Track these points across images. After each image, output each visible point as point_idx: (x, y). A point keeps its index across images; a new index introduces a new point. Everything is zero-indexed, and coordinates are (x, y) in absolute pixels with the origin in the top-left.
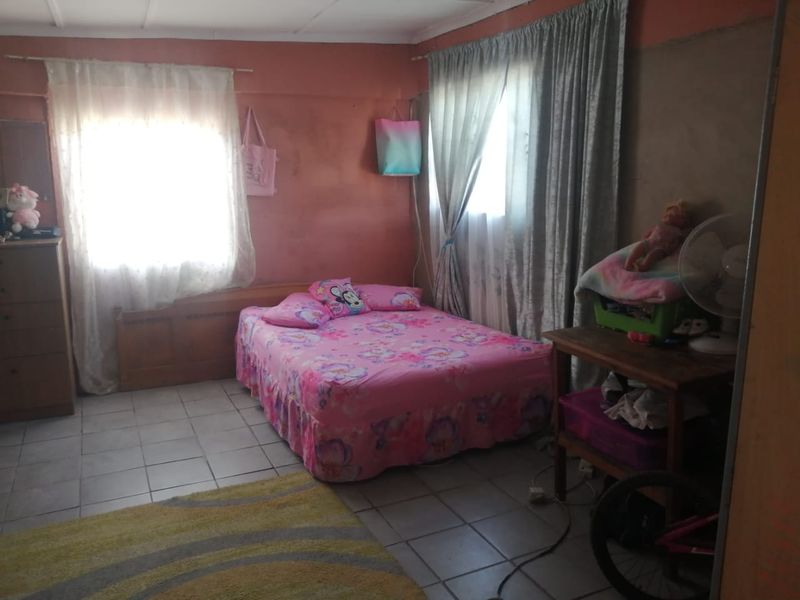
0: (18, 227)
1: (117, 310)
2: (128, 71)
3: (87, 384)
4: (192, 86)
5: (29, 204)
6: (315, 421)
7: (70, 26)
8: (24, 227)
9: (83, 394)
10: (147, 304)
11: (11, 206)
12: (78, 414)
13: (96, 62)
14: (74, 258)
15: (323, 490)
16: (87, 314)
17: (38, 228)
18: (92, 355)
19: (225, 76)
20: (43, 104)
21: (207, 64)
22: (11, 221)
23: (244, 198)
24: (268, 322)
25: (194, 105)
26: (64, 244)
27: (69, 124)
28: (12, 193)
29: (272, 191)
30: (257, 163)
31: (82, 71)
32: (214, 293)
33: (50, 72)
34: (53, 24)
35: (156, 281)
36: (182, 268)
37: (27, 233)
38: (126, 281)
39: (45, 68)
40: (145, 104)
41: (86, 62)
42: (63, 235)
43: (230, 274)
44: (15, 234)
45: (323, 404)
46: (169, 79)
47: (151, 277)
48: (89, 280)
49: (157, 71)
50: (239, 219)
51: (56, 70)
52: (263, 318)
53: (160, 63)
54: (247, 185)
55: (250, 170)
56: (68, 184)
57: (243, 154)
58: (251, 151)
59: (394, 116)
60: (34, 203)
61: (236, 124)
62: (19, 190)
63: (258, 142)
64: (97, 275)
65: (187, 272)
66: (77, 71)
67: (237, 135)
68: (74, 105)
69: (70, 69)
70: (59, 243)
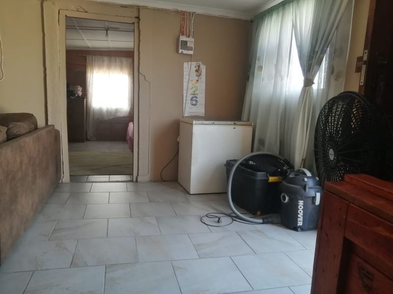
0: (76, 95)
1: (98, 119)
2: (106, 58)
3: (89, 137)
4: (121, 62)
7: (93, 48)
9: (87, 140)
10: (106, 118)
11: (76, 90)
12: (85, 142)
14: (89, 104)
16: (90, 119)
17: (81, 96)
18: (90, 133)
20: (85, 66)
21: (125, 57)
22: (75, 94)
25: (121, 68)
26: (87, 101)
27: (91, 71)
28: (76, 87)
31: (95, 59)
32: (124, 117)
33: (87, 59)
34: (89, 47)
35: (109, 112)
36: (115, 109)
37: (78, 96)
38: (100, 111)
39: (86, 58)
40: (109, 67)
42: (87, 98)
43: (128, 113)
44: (76, 97)
46: (116, 60)
47: (107, 111)
48: (92, 110)
49: (113, 58)
51: (89, 58)
53: (114, 56)
60: (81, 90)
62: (78, 87)
64: (94, 110)
65: (117, 111)
68: (92, 67)
69: (92, 58)
70: (85, 100)
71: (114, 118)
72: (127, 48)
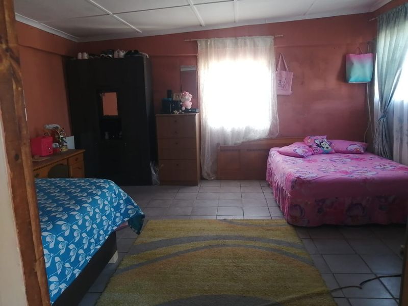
0: (184, 108)
1: (218, 144)
2: (229, 41)
3: (205, 175)
4: (255, 45)
5: (188, 99)
6: (289, 195)
7: (207, 25)
8: (186, 108)
9: (202, 179)
10: (230, 143)
11: (182, 100)
12: (199, 185)
13: (216, 39)
14: (203, 121)
15: (289, 227)
16: (206, 145)
17: (191, 109)
18: (207, 165)
19: (269, 40)
20: (196, 59)
21: (261, 35)
22: (182, 106)
23: (276, 96)
24: (281, 153)
25: (255, 53)
26: (200, 116)
27: (204, 66)
28: (183, 95)
29: (290, 92)
30: (283, 80)
31: (211, 44)
32: (259, 140)
33: (199, 44)
34: (201, 25)
36: (246, 128)
37: (187, 110)
38: (223, 133)
39: (197, 43)
40: (235, 54)
41: (213, 39)
42: (199, 112)
43: (267, 132)
44: (183, 111)
45: (293, 187)
46: (245, 43)
47: (233, 132)
48: (208, 130)
49: (240, 39)
50: (273, 106)
51: (201, 44)
52: (278, 151)
53: (242, 36)
54: (278, 90)
55: (280, 83)
56: (203, 91)
57: (276, 75)
58: (280, 74)
59: (358, 52)
60: (190, 99)
61: (274, 61)
62: (185, 94)
63: (285, 69)
64: (211, 132)
65: (248, 131)
66: (209, 43)
67: (274, 68)
68: (207, 56)
69: (207, 42)
70: (197, 114)
71: (243, 142)
72: (265, 19)
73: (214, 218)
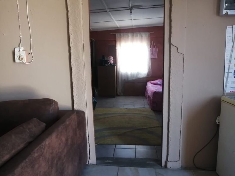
0: (110, 63)
1: (125, 80)
2: (130, 35)
3: (118, 93)
4: (141, 36)
5: (112, 59)
6: (152, 98)
7: (120, 27)
9: (117, 95)
10: (130, 79)
11: (109, 60)
12: (116, 98)
13: (124, 33)
14: (118, 69)
15: (151, 111)
16: (119, 80)
17: (113, 64)
18: (120, 89)
19: (148, 34)
20: (115, 42)
22: (109, 62)
23: (150, 59)
24: (151, 83)
25: (141, 40)
27: (119, 45)
28: (109, 57)
29: (156, 57)
30: (154, 51)
32: (143, 78)
33: (117, 36)
34: (118, 27)
35: (132, 76)
36: (137, 73)
38: (127, 75)
40: (132, 40)
41: (123, 33)
42: (116, 65)
43: (146, 75)
44: (109, 65)
45: (153, 95)
46: (137, 36)
47: (131, 74)
48: (120, 73)
49: (135, 34)
50: (149, 63)
51: (118, 35)
52: (150, 83)
53: (136, 32)
54: (151, 56)
55: (152, 53)
56: (118, 56)
57: (151, 50)
58: (152, 49)
60: (113, 59)
61: (149, 43)
63: (154, 47)
64: (121, 75)
65: (138, 74)
66: (121, 35)
67: (149, 46)
68: (120, 41)
69: (120, 35)
70: (115, 66)
71: (136, 79)
72: (146, 25)
73: (122, 108)
